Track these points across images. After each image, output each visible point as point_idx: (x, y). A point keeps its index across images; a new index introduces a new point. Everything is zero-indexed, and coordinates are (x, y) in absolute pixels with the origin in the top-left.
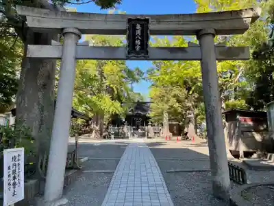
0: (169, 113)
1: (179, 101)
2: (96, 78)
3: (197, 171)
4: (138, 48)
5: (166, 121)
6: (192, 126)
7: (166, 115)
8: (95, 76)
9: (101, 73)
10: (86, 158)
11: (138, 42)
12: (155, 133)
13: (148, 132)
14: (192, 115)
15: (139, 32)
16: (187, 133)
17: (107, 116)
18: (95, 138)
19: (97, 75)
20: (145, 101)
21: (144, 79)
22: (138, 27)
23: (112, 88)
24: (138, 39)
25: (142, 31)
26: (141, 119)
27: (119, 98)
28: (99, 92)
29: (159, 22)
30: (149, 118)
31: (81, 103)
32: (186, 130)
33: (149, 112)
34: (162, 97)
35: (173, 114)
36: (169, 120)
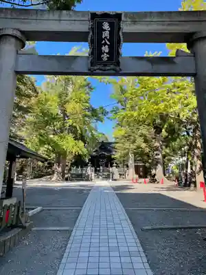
0: (135, 154)
1: (146, 141)
2: (58, 116)
3: (181, 228)
4: (105, 57)
5: (131, 162)
6: (160, 168)
7: (131, 156)
8: (57, 114)
9: (64, 112)
10: (39, 208)
11: (106, 49)
12: (120, 175)
13: (113, 174)
14: (160, 156)
15: (106, 34)
16: (155, 175)
17: (70, 157)
18: (57, 181)
19: (59, 113)
20: (110, 141)
21: (109, 118)
22: (106, 26)
23: (75, 127)
24: (105, 44)
25: (111, 33)
26: (105, 160)
27: (82, 138)
28: (62, 132)
29: (134, 22)
30: (114, 159)
31: (42, 143)
32: (153, 172)
33: (114, 153)
34: (127, 137)
35: (140, 154)
36: (135, 161)
